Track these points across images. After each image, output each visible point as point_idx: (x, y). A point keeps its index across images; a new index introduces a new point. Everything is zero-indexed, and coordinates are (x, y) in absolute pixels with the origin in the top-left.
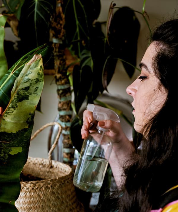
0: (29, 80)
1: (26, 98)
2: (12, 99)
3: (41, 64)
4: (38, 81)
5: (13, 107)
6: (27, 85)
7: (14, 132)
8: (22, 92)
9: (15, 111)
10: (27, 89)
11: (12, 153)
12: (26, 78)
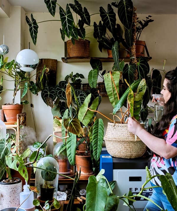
0: (142, 85)
1: (142, 91)
2: (138, 91)
3: (145, 81)
4: (145, 86)
5: (138, 94)
6: (142, 87)
7: (138, 101)
8: (140, 89)
9: (139, 95)
10: (142, 88)
11: (137, 107)
12: (141, 85)
